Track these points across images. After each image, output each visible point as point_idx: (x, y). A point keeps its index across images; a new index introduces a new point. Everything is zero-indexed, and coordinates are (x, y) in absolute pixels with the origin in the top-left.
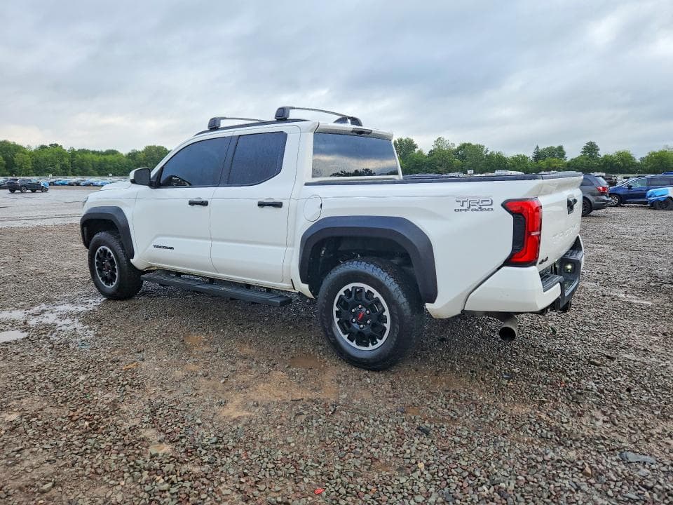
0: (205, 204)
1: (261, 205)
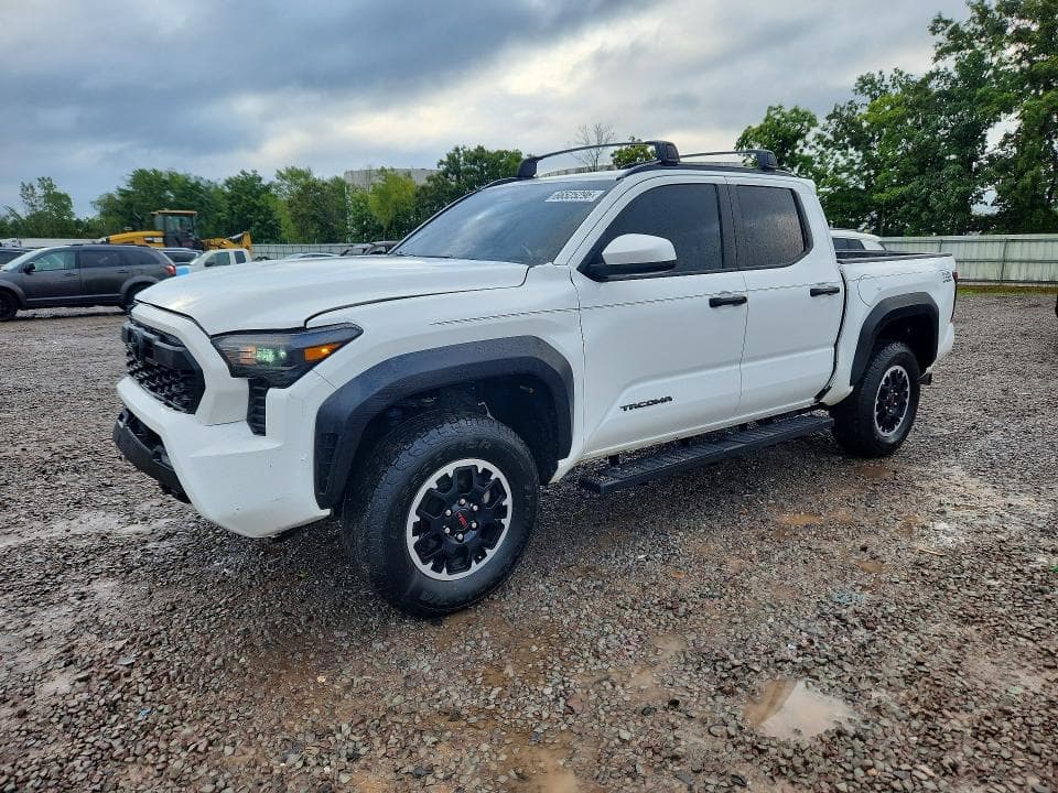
0: (741, 301)
1: (814, 294)
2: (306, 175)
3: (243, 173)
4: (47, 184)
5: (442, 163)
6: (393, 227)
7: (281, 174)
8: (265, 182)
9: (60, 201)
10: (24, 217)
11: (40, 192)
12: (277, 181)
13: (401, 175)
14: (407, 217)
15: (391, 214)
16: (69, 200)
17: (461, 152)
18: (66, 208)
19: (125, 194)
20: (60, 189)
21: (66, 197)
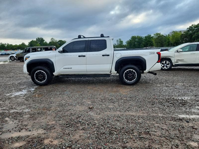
0: (84, 56)
1: (103, 56)
2: (160, 34)
3: (148, 35)
4: (120, 40)
5: (188, 28)
6: (175, 43)
7: (154, 34)
8: (152, 36)
9: (121, 42)
10: (117, 45)
11: (119, 41)
12: (154, 36)
13: (178, 32)
14: (179, 41)
15: (174, 41)
16: (123, 42)
17: (194, 25)
18: (122, 43)
19: (130, 40)
20: (122, 40)
21: (122, 41)
